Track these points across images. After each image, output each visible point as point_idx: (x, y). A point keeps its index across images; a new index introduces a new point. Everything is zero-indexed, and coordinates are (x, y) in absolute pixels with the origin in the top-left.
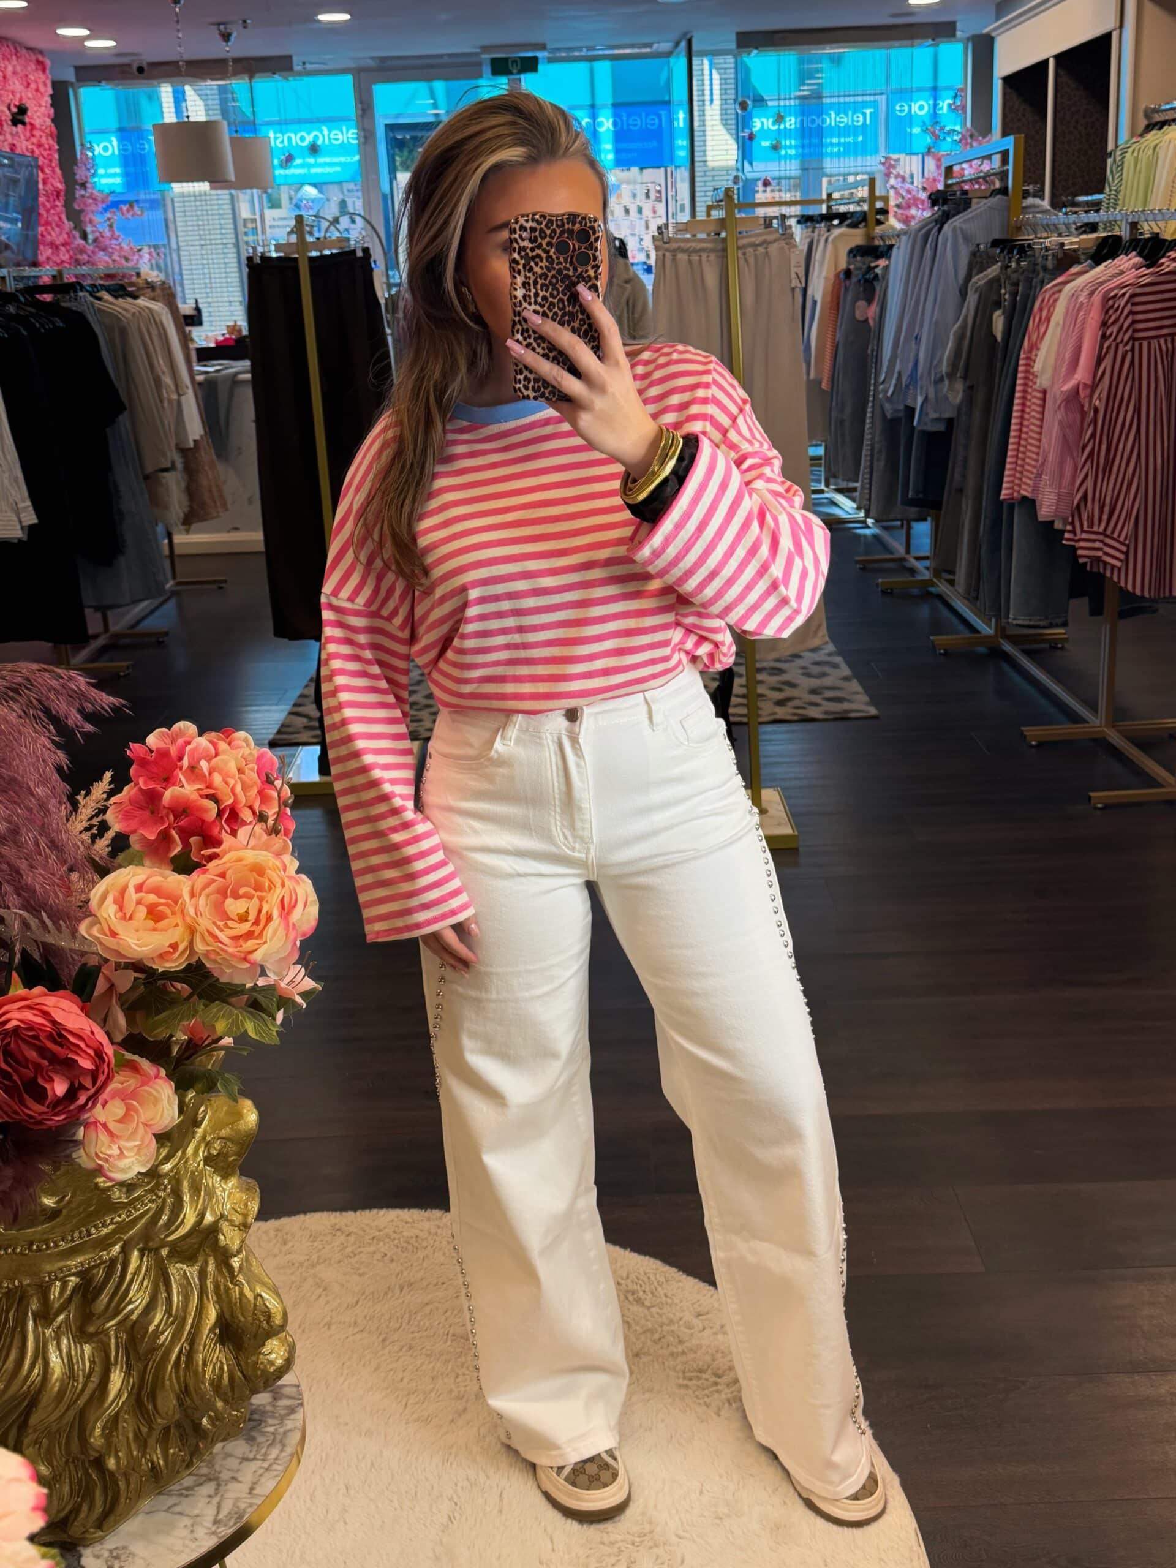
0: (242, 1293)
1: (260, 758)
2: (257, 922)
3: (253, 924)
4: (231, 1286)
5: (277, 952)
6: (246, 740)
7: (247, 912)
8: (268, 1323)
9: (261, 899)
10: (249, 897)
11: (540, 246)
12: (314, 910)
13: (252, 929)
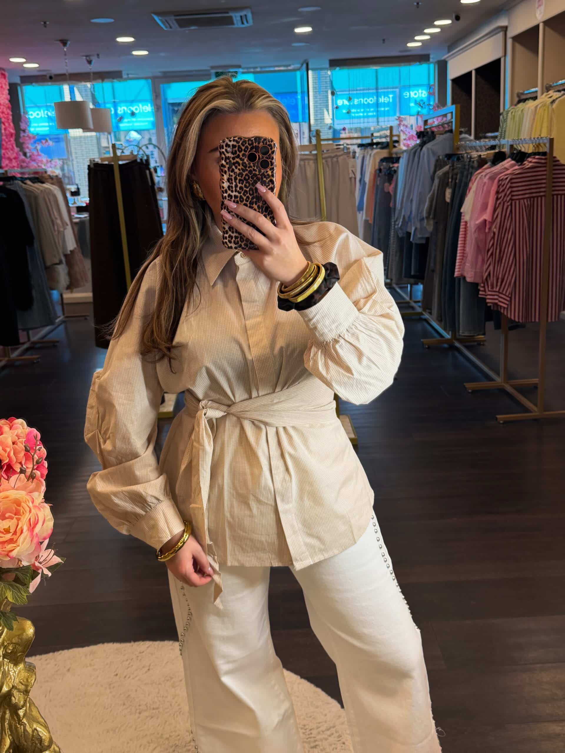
0: (25, 730)
1: (28, 434)
2: (15, 533)
3: (13, 534)
4: (19, 726)
5: (26, 550)
6: (22, 424)
7: (9, 527)
8: (40, 745)
9: (18, 519)
10: (12, 518)
11: (238, 157)
12: (50, 524)
13: (12, 538)
